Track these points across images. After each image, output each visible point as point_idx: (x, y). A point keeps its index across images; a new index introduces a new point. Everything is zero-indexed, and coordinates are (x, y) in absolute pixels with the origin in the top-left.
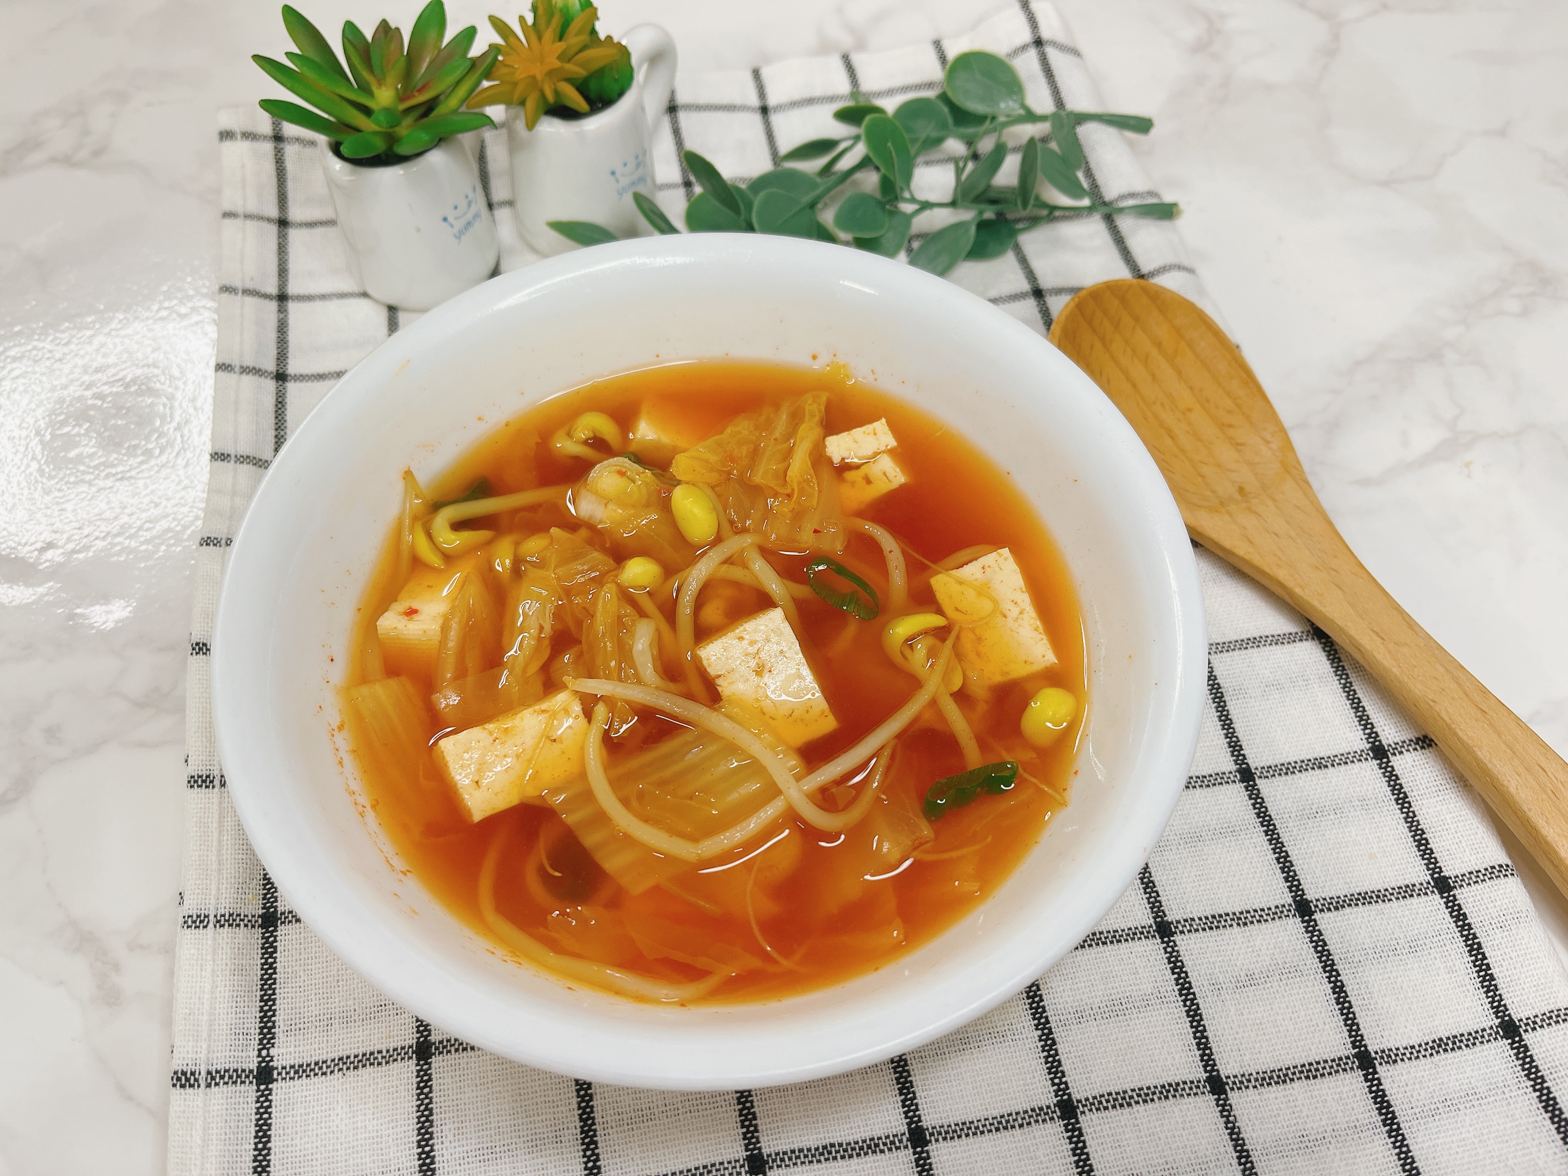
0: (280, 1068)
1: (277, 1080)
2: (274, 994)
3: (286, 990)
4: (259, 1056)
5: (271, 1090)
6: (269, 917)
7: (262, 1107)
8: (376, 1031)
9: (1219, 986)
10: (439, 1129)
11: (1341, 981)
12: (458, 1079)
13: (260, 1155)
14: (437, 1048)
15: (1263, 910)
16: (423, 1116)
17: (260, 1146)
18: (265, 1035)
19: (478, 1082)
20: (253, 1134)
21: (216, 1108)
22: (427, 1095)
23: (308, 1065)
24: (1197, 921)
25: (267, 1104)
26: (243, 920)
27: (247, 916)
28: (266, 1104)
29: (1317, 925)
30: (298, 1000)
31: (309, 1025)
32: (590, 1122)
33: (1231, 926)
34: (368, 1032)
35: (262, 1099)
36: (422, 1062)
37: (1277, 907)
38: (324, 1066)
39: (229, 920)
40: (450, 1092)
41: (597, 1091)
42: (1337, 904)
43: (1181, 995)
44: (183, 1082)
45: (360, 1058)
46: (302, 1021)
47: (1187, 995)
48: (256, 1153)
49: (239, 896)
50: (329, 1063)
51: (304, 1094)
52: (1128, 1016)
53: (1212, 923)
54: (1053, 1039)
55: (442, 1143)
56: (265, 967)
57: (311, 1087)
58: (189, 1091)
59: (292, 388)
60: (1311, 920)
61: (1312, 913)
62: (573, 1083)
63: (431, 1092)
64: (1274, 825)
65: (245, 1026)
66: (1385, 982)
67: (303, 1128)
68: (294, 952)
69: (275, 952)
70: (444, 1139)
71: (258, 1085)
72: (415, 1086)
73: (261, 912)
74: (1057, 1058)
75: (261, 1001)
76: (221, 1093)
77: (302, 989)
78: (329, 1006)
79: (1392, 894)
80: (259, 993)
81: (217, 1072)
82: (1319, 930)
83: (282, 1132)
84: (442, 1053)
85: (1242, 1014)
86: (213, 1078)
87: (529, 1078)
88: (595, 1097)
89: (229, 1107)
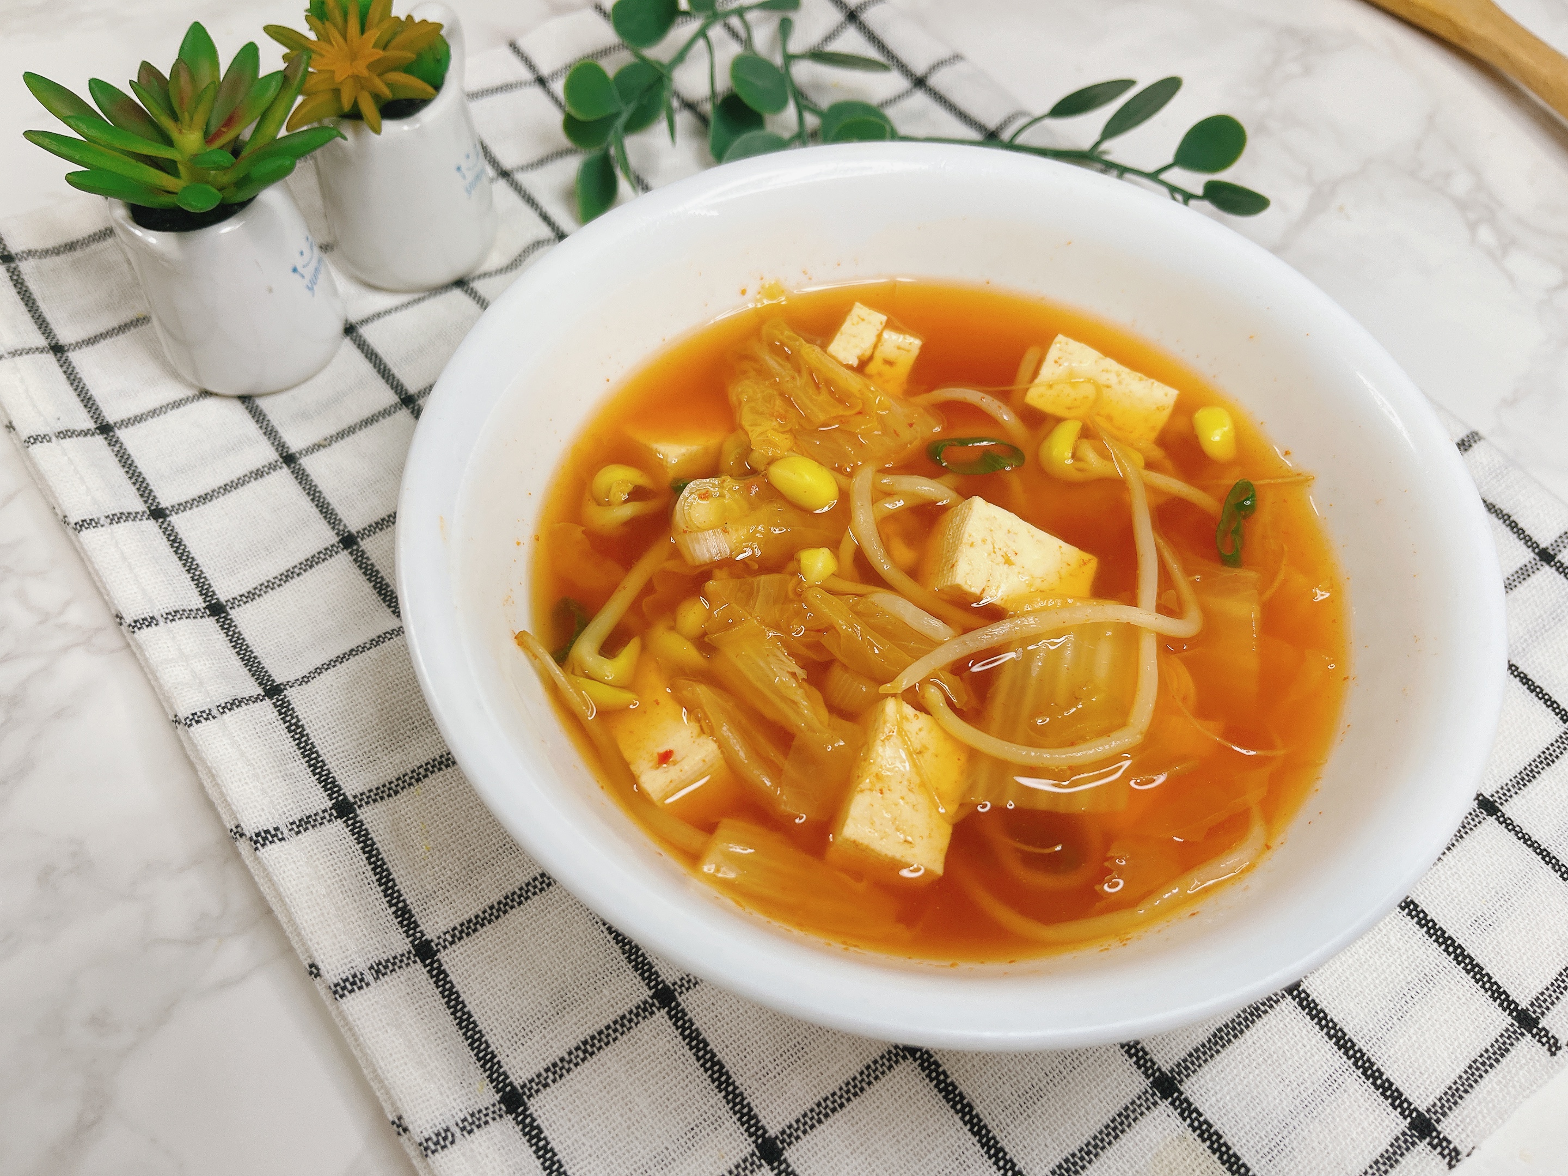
3: (578, 1167)
6: (511, 1098)
14: (783, 1141)
19: (847, 1152)
26: (487, 1115)
27: (488, 1108)
32: (984, 1132)
36: (775, 1164)
39: (474, 1122)
41: (973, 1096)
49: (467, 1090)
68: (562, 1122)
69: (541, 1131)
73: (498, 1097)
84: (790, 1142)
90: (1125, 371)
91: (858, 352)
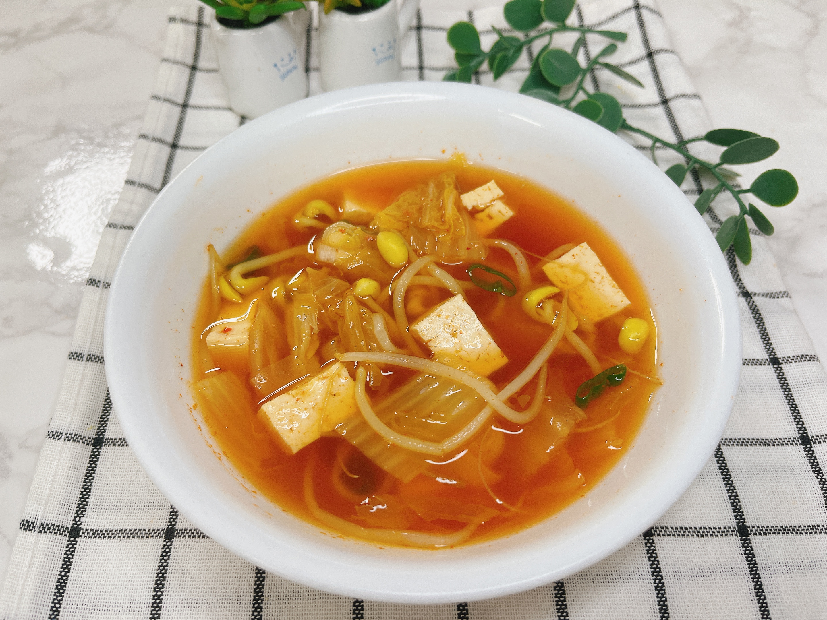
0: (85, 529)
1: (81, 536)
2: (91, 485)
3: (98, 485)
4: (74, 520)
5: (77, 542)
6: (99, 440)
7: (69, 551)
8: (145, 517)
9: (680, 574)
10: (168, 583)
11: (761, 582)
12: (186, 554)
13: (62, 579)
14: (178, 533)
15: (715, 528)
16: (161, 573)
17: (63, 574)
18: (80, 508)
19: (197, 558)
20: (61, 566)
21: (42, 546)
22: (166, 560)
23: (102, 531)
24: (670, 529)
25: (73, 549)
26: (82, 439)
27: (85, 437)
28: (71, 549)
29: (750, 543)
30: (104, 492)
31: (107, 507)
32: (260, 594)
33: (693, 536)
34: (140, 517)
35: (70, 546)
36: (167, 540)
37: (725, 528)
38: (111, 533)
39: (75, 438)
40: (180, 561)
41: (268, 576)
42: (766, 531)
43: (653, 575)
44: (26, 527)
45: (132, 531)
46: (104, 504)
47: (657, 576)
48: (60, 577)
49: (83, 425)
50: (114, 532)
51: (95, 548)
52: (615, 584)
53: (680, 532)
54: (564, 590)
55: (168, 592)
56: (90, 469)
57: (100, 544)
58: (29, 533)
59: (179, 153)
60: (747, 539)
61: (749, 535)
62: (255, 568)
63: (168, 559)
64: (730, 475)
65: (70, 501)
66: (790, 586)
67: (90, 568)
68: (108, 463)
69: (97, 461)
70: (170, 589)
71: (70, 537)
72: (160, 554)
73: (94, 436)
74: (565, 603)
75: (82, 488)
76: (47, 538)
77: (108, 486)
78: (121, 498)
79: (803, 530)
80: (82, 484)
81: (47, 525)
82: (751, 547)
83: (77, 568)
84: (180, 536)
85: (693, 594)
86: (44, 528)
87: (228, 561)
88: (266, 579)
89: (49, 547)
90: (608, 278)
91: (475, 204)
